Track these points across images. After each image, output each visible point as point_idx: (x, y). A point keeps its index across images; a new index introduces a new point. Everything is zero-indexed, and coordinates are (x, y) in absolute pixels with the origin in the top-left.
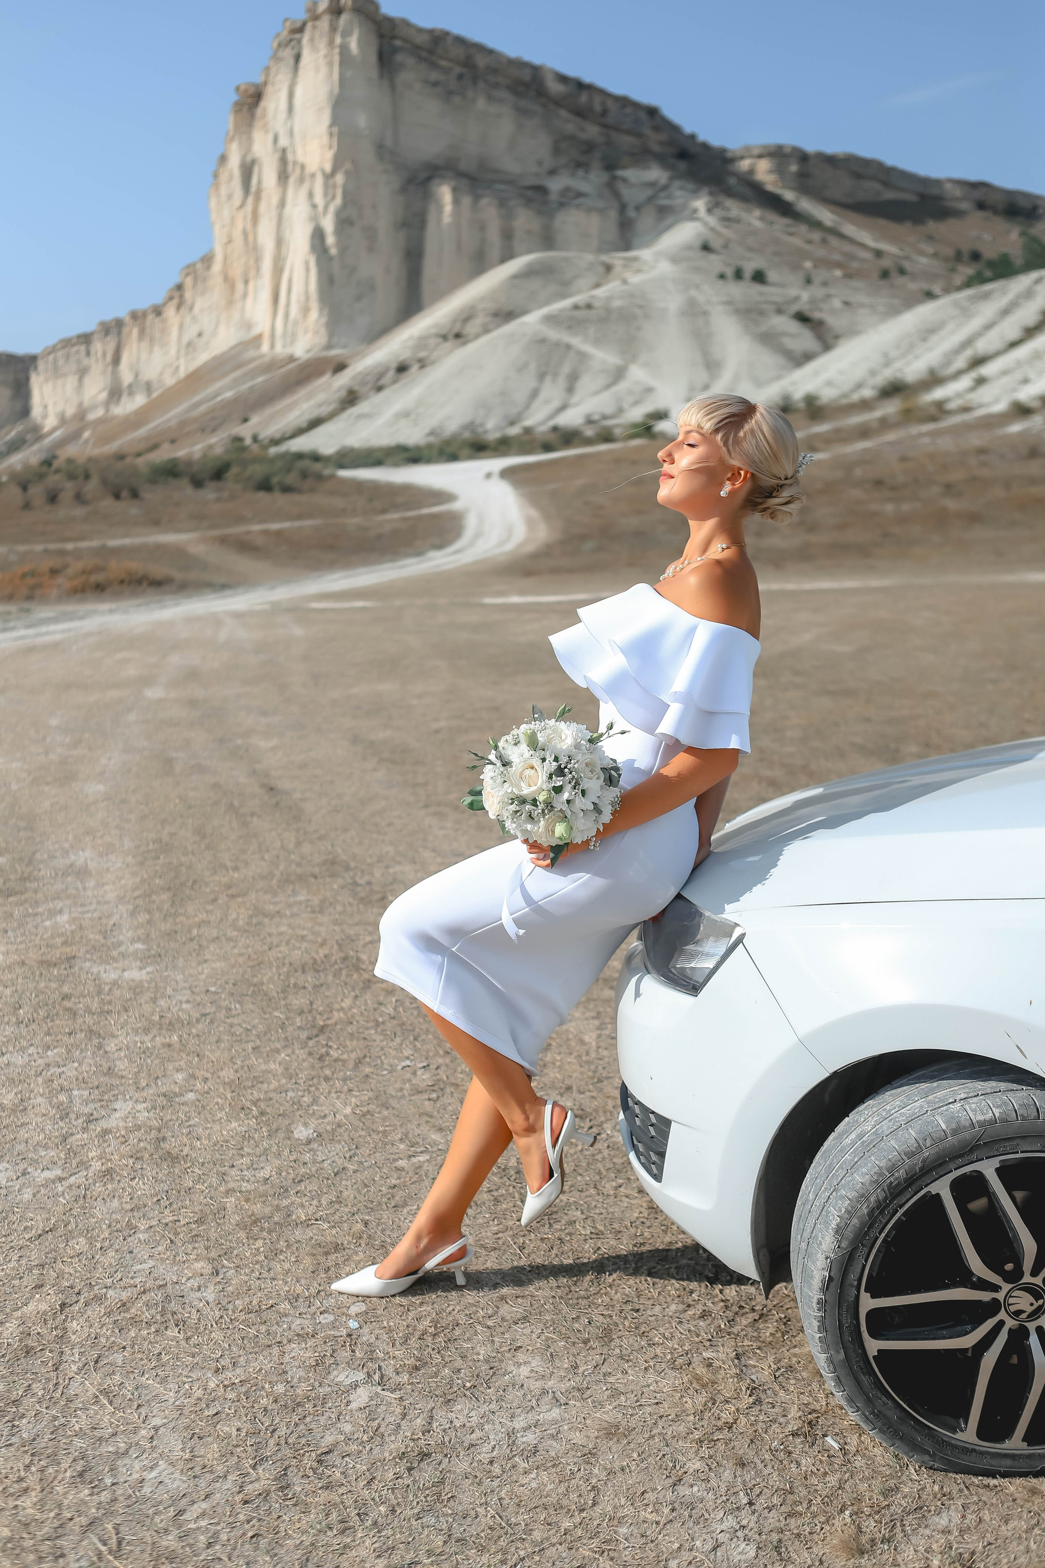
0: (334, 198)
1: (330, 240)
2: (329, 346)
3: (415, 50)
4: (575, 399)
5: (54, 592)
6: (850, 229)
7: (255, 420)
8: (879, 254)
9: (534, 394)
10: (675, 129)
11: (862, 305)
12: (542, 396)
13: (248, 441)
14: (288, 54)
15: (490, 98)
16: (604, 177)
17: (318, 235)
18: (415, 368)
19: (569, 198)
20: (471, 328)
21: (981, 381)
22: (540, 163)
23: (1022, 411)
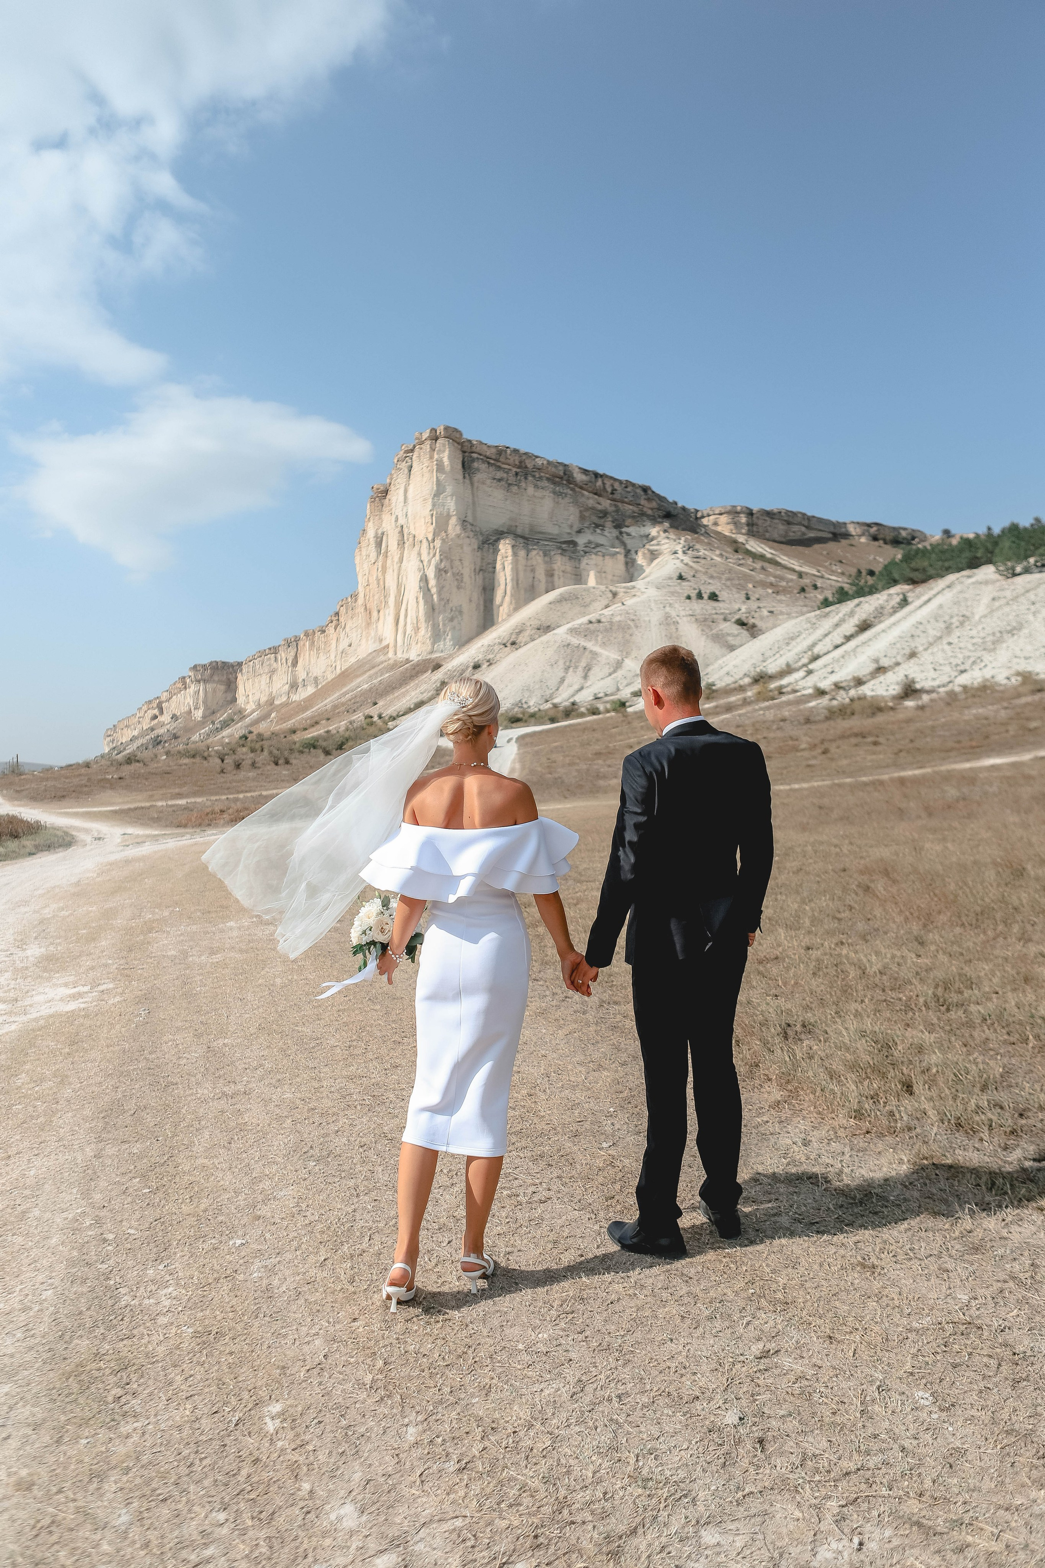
0: (434, 555)
1: (432, 582)
2: (432, 652)
3: (486, 459)
4: (589, 683)
5: (222, 821)
6: (783, 559)
7: (381, 703)
8: (800, 575)
9: (562, 680)
10: (662, 499)
11: (782, 613)
12: (566, 683)
13: (376, 719)
14: (404, 466)
15: (536, 486)
16: (615, 533)
17: (424, 579)
18: (484, 666)
19: (592, 548)
20: (522, 639)
21: (810, 672)
22: (571, 527)
23: (821, 693)
